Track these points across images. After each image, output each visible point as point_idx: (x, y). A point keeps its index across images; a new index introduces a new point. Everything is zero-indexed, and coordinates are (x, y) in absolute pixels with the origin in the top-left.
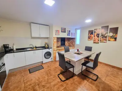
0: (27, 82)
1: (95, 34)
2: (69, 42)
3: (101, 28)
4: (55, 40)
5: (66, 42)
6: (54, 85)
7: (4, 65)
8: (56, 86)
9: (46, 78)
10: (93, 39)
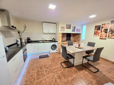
0: (38, 63)
1: (103, 29)
2: (75, 38)
3: (110, 22)
4: (61, 36)
5: (72, 38)
6: (55, 69)
7: (26, 50)
8: (55, 70)
9: (50, 63)
10: (100, 35)
